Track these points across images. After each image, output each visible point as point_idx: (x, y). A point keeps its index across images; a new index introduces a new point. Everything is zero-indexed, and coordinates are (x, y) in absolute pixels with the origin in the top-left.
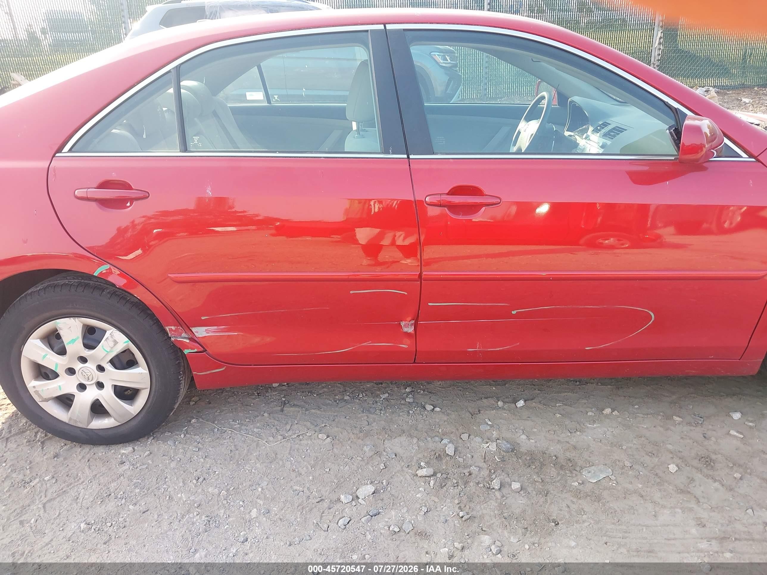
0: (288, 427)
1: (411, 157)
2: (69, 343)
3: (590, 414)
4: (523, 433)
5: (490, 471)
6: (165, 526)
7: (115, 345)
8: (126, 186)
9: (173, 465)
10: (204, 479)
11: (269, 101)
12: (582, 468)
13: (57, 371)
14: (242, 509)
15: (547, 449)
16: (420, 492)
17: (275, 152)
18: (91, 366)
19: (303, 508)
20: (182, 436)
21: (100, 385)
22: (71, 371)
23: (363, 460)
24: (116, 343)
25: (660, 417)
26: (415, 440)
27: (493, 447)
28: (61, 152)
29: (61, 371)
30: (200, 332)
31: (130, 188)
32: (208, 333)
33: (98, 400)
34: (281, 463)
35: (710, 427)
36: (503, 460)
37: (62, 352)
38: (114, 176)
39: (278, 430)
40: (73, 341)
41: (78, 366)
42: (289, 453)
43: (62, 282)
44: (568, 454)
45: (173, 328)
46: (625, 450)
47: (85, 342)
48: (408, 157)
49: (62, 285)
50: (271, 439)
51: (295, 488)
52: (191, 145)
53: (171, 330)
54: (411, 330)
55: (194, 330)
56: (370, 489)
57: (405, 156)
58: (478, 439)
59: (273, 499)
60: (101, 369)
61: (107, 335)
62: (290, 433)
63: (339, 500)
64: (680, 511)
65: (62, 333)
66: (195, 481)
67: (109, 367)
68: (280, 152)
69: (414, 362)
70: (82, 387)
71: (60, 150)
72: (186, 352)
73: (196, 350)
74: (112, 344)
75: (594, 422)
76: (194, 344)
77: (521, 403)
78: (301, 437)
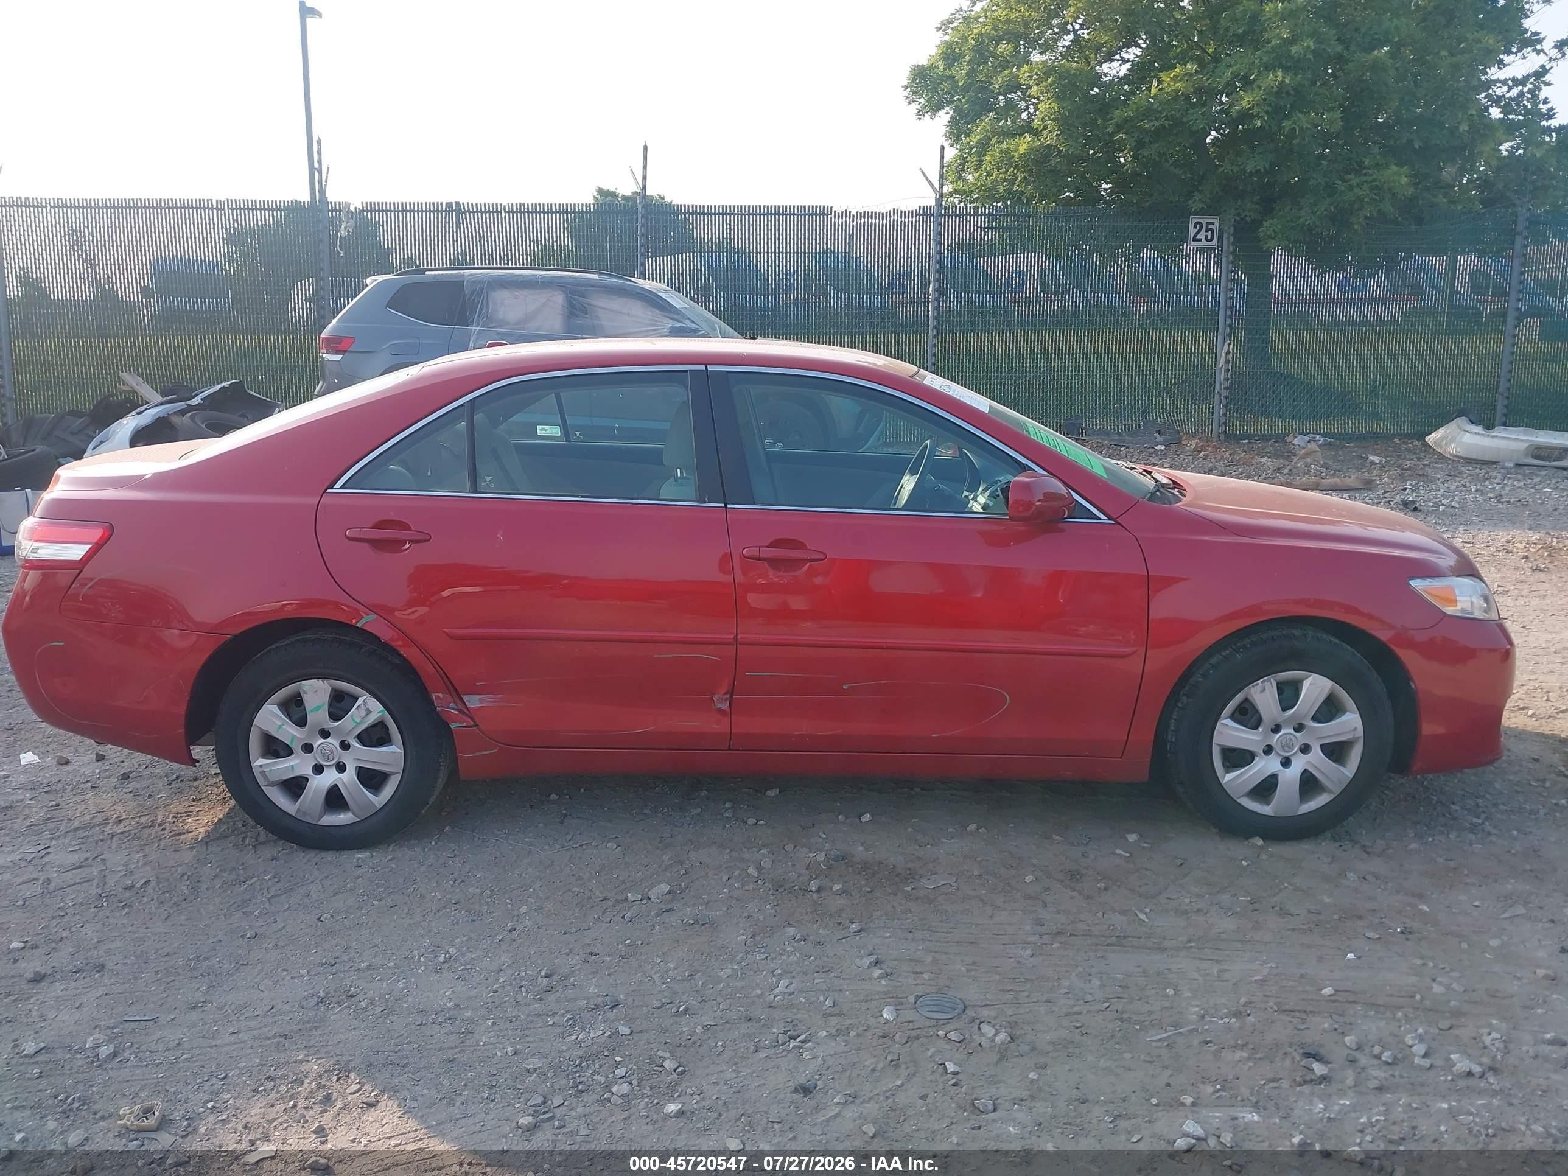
0: (568, 837)
1: (729, 506)
2: (312, 711)
3: (950, 830)
4: (862, 845)
5: (811, 877)
6: (418, 918)
7: (367, 715)
8: (405, 527)
9: (422, 869)
10: (463, 881)
11: (568, 439)
12: (921, 877)
13: (293, 746)
14: (510, 906)
15: (886, 859)
16: (723, 893)
17: (577, 496)
18: (333, 742)
19: (583, 906)
20: (433, 843)
21: (341, 768)
22: (308, 748)
23: (660, 867)
24: (369, 712)
25: (1037, 836)
26: (727, 851)
27: (821, 857)
28: (332, 488)
29: (297, 747)
30: (473, 701)
31: (409, 529)
32: (481, 703)
33: (336, 786)
34: (558, 869)
35: (1096, 847)
36: (830, 868)
37: (301, 722)
38: (392, 516)
39: (556, 840)
40: (318, 708)
41: (319, 742)
42: (569, 861)
43: (314, 637)
44: (909, 865)
45: (441, 695)
46: (980, 862)
47: (332, 710)
48: (726, 506)
49: (314, 640)
50: (547, 847)
51: (574, 889)
52: (482, 485)
53: (438, 698)
54: (725, 706)
55: (465, 698)
56: (665, 888)
57: (723, 505)
58: (805, 850)
59: (547, 898)
60: (345, 746)
61: (360, 701)
62: (571, 843)
63: (626, 899)
64: (1020, 912)
65: (305, 697)
66: (451, 882)
67: (355, 744)
68: (583, 497)
69: (729, 749)
70: (318, 769)
71: (331, 487)
72: (453, 726)
73: (465, 724)
74: (364, 714)
75: (953, 838)
76: (464, 717)
77: (867, 817)
78: (584, 847)
